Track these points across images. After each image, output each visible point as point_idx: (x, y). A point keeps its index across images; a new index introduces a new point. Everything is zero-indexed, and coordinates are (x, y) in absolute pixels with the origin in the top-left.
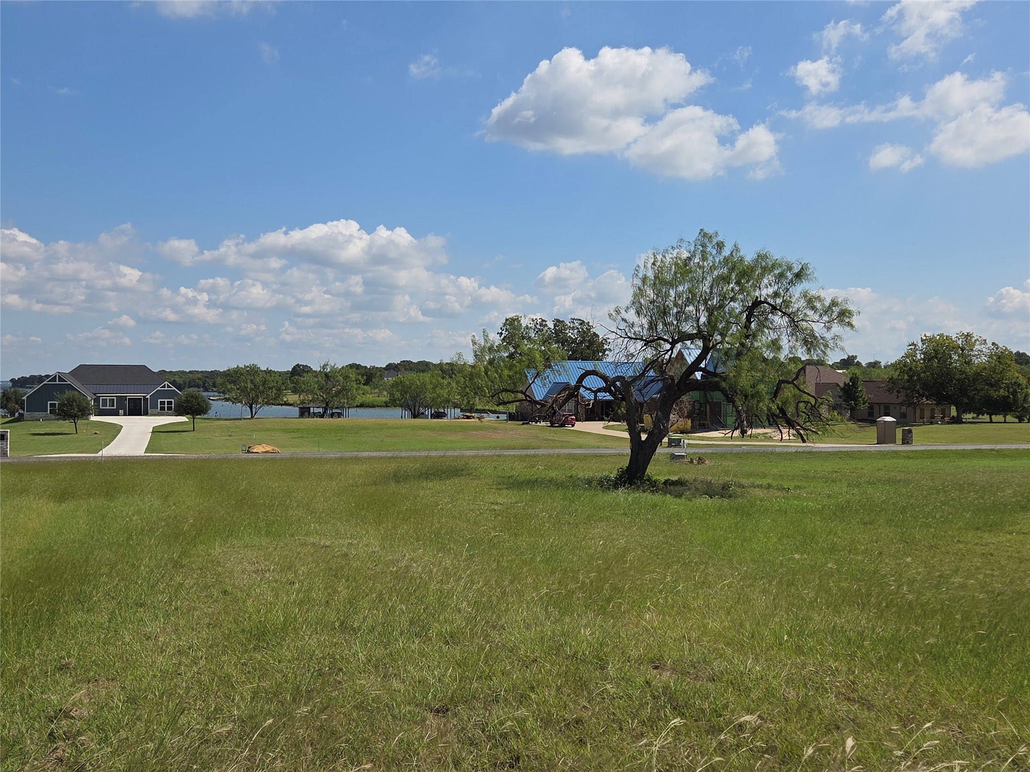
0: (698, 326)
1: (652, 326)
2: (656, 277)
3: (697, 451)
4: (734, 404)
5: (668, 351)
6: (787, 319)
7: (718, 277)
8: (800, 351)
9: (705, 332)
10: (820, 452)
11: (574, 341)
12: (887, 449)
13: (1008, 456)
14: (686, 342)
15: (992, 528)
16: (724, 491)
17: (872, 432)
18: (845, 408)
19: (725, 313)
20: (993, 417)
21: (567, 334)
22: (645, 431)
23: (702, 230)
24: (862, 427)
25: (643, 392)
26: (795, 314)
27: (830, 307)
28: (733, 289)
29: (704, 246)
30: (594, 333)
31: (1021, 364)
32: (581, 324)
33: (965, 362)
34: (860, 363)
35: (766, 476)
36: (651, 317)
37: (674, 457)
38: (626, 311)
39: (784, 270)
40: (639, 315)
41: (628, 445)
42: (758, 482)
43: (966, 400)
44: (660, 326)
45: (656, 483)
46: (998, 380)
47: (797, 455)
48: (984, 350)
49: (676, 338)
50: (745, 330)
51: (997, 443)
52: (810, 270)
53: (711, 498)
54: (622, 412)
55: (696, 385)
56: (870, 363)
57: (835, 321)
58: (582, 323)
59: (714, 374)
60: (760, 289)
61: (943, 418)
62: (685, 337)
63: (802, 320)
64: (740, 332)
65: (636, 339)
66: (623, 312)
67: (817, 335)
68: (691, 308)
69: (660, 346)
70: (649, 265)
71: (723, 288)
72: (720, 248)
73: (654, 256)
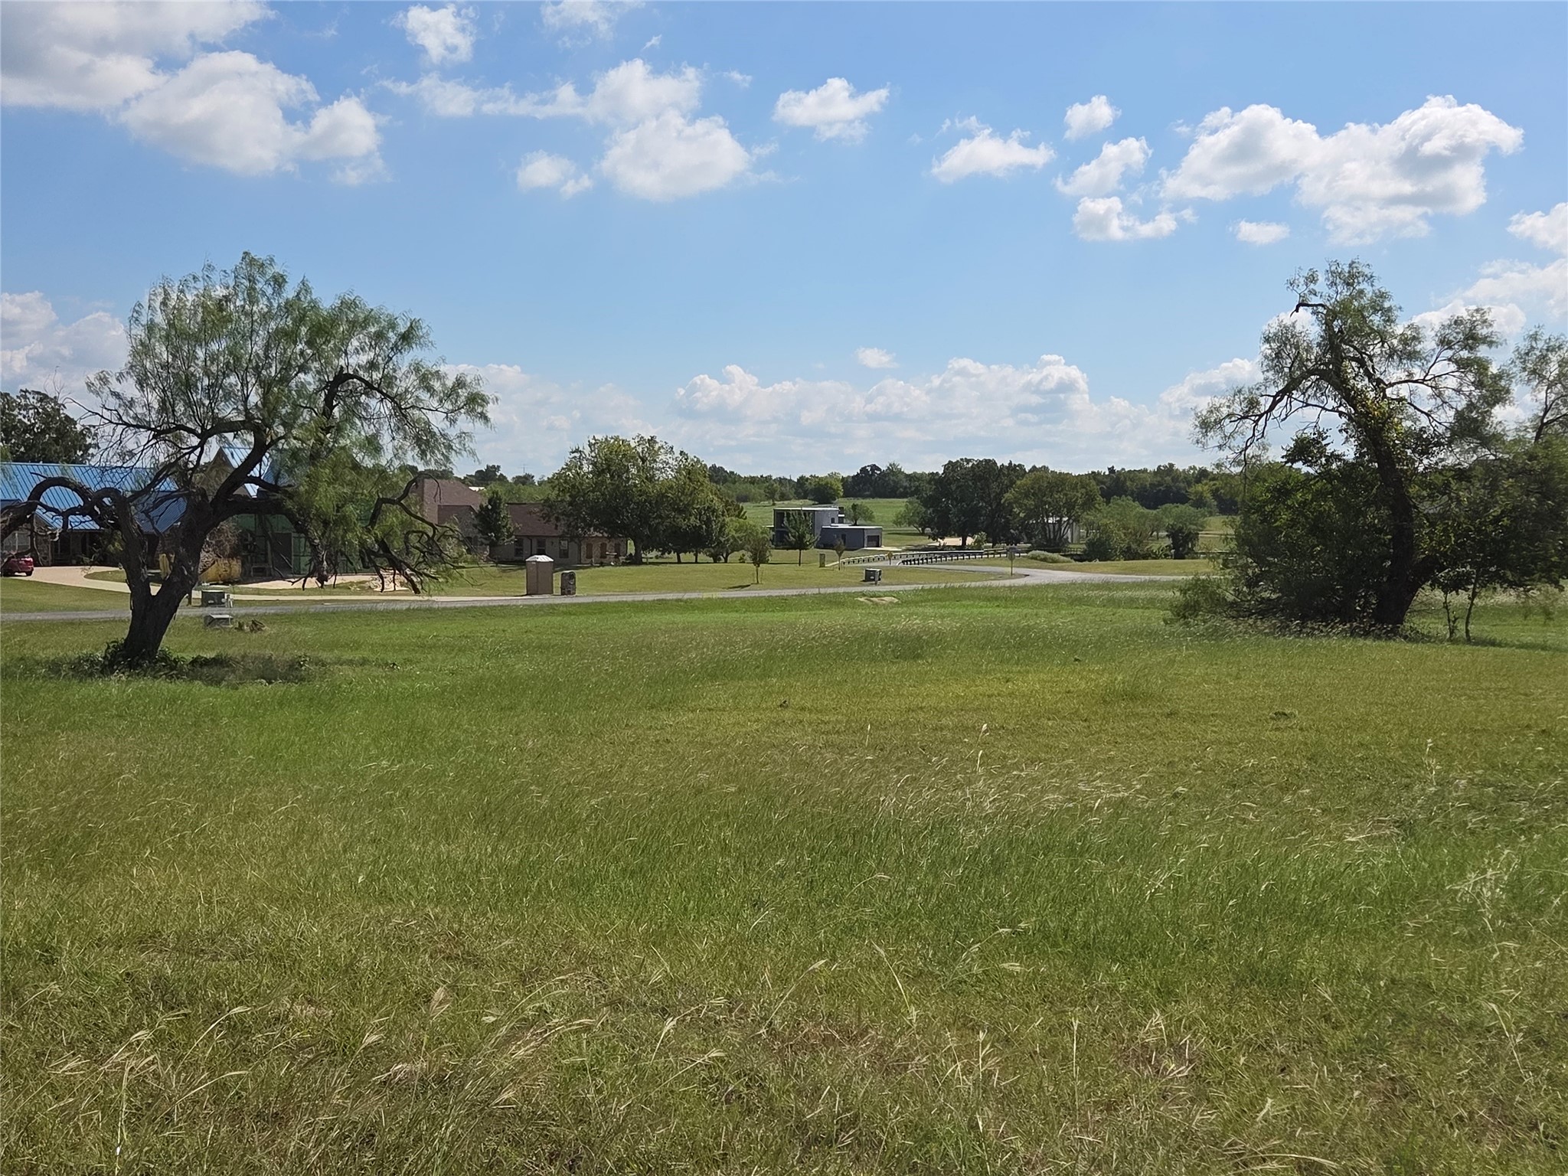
0: (246, 410)
1: (165, 407)
2: (171, 325)
3: (250, 610)
4: (306, 534)
5: (195, 448)
6: (389, 405)
7: (277, 331)
8: (410, 454)
9: (258, 419)
10: (444, 609)
11: (28, 429)
12: (541, 602)
13: (698, 608)
14: (226, 434)
15: (672, 704)
16: (293, 671)
17: (520, 578)
18: (482, 544)
19: (290, 391)
20: (682, 555)
21: (15, 416)
22: (157, 579)
23: (246, 253)
24: (504, 571)
25: (152, 514)
26: (401, 396)
27: (454, 389)
28: (302, 353)
29: (252, 280)
30: (67, 417)
31: (717, 482)
32: (41, 400)
33: (647, 478)
34: (505, 477)
35: (360, 646)
36: (164, 391)
37: (210, 622)
38: (118, 380)
39: (384, 327)
40: (142, 387)
41: (127, 603)
42: (347, 656)
43: (647, 532)
44: (180, 408)
45: (176, 663)
46: (688, 504)
47: (411, 613)
48: (670, 461)
49: (209, 427)
50: (324, 419)
51: (685, 591)
52: (424, 331)
53: (270, 683)
54: (116, 549)
55: (246, 505)
56: (519, 478)
57: (463, 411)
58: (44, 398)
59: (275, 488)
60: (346, 354)
61: (617, 557)
62: (221, 427)
63: (413, 407)
64: (315, 422)
65: (138, 427)
66: (113, 381)
67: (436, 430)
68: (233, 379)
69: (181, 440)
70: (157, 305)
71: (285, 350)
72: (280, 286)
73: (165, 290)
